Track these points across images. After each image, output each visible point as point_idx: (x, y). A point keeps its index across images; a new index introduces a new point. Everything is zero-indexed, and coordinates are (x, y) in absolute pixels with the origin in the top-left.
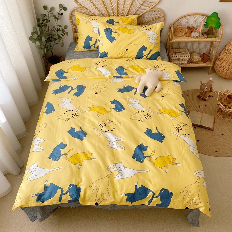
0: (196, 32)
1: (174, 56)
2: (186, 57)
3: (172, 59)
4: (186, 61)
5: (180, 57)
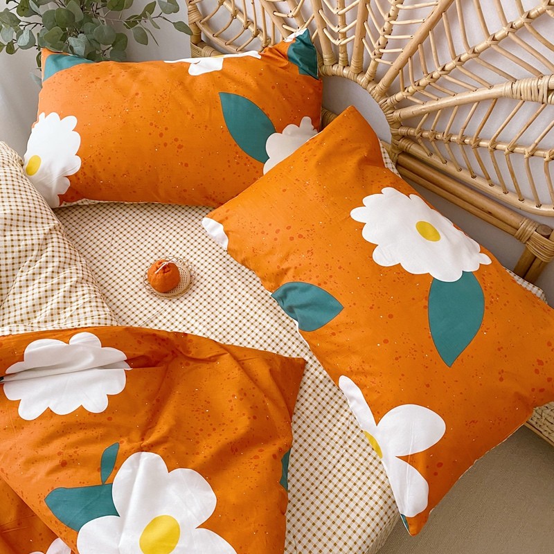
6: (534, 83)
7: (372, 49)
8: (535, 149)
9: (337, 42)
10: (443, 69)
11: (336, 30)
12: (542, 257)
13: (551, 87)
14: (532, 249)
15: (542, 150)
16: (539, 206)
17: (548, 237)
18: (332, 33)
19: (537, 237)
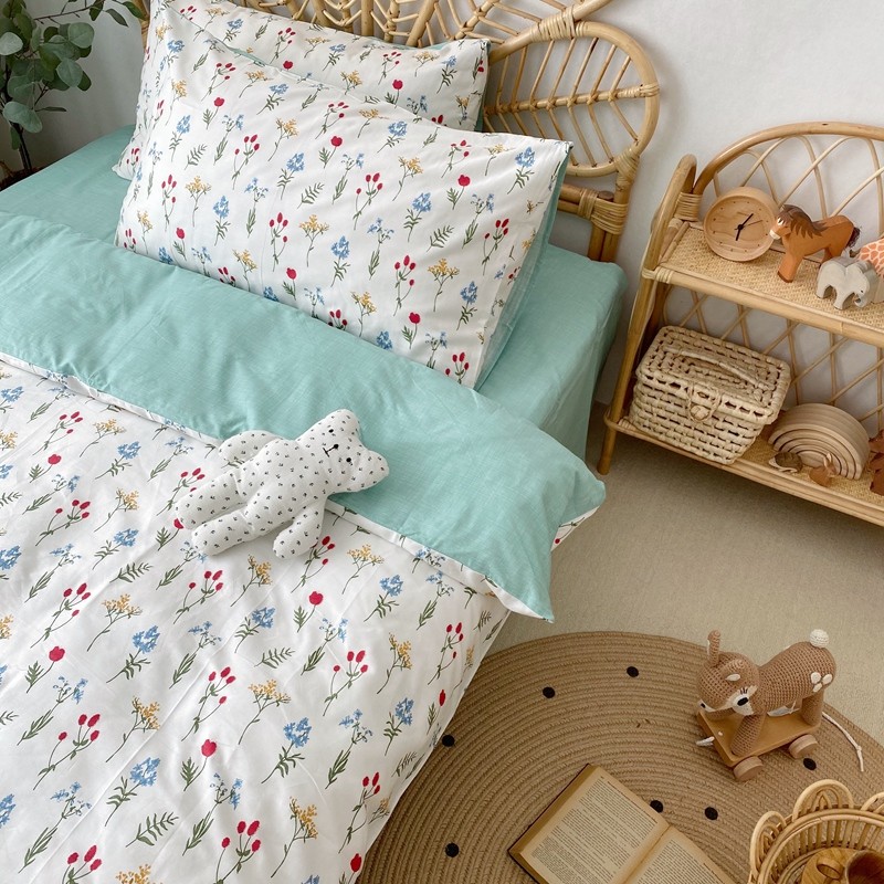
0: (854, 269)
1: (657, 374)
2: (736, 412)
3: (646, 390)
4: (739, 439)
5: (696, 398)
6: (559, 19)
7: (384, 21)
8: (575, 96)
9: (341, 23)
10: (465, 26)
11: (338, 7)
12: (612, 229)
13: (576, 18)
14: (600, 222)
15: (584, 94)
16: (595, 166)
17: (612, 200)
18: (334, 13)
19: (602, 204)
